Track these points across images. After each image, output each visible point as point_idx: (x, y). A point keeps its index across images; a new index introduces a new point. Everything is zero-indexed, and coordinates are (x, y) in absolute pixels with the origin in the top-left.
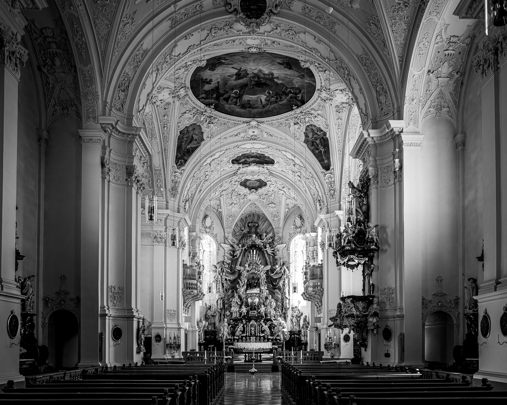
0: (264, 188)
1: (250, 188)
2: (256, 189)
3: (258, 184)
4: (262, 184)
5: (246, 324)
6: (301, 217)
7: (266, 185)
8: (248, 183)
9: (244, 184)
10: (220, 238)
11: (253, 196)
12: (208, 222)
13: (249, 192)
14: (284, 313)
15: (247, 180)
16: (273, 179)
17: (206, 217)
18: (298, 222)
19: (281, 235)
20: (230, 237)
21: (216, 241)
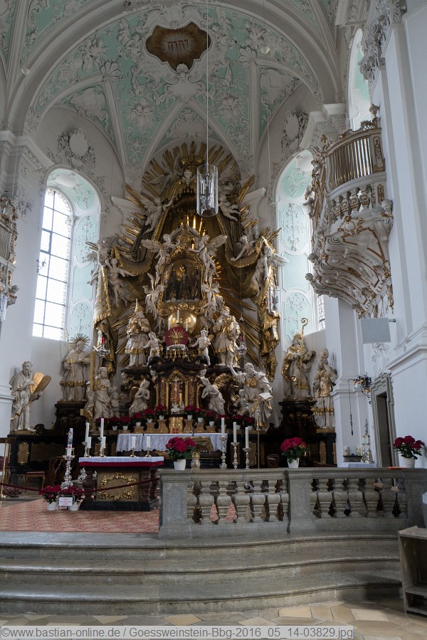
0: (207, 55)
1: (174, 63)
2: (188, 62)
3: (188, 43)
4: (199, 43)
5: (158, 380)
6: (299, 113)
7: (207, 41)
8: (166, 45)
9: (158, 44)
10: (113, 185)
11: (183, 85)
12: (79, 144)
13: (173, 74)
14: (267, 355)
17: (70, 131)
18: (292, 125)
19: (253, 172)
20: (138, 187)
21: (101, 191)
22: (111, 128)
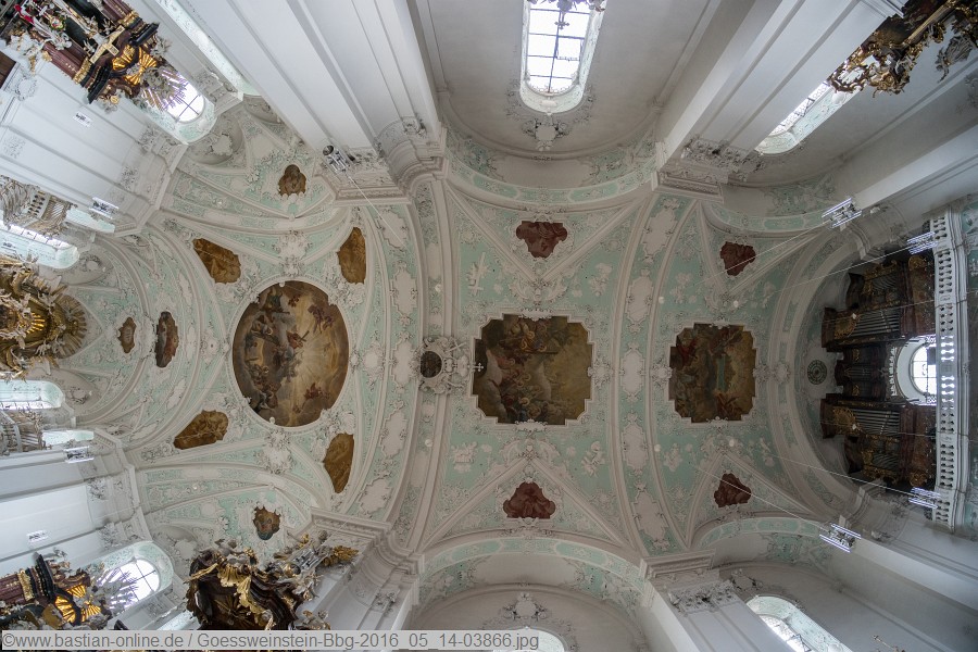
0: (121, 348)
1: (121, 330)
2: (120, 338)
3: (127, 341)
4: (128, 346)
6: (86, 399)
7: (126, 352)
8: (129, 328)
9: (129, 323)
10: (69, 279)
11: (111, 333)
12: (92, 265)
13: (117, 328)
15: (134, 327)
16: (135, 362)
17: (99, 262)
18: (80, 395)
19: (61, 367)
20: (65, 292)
21: (67, 271)
22: (99, 284)
